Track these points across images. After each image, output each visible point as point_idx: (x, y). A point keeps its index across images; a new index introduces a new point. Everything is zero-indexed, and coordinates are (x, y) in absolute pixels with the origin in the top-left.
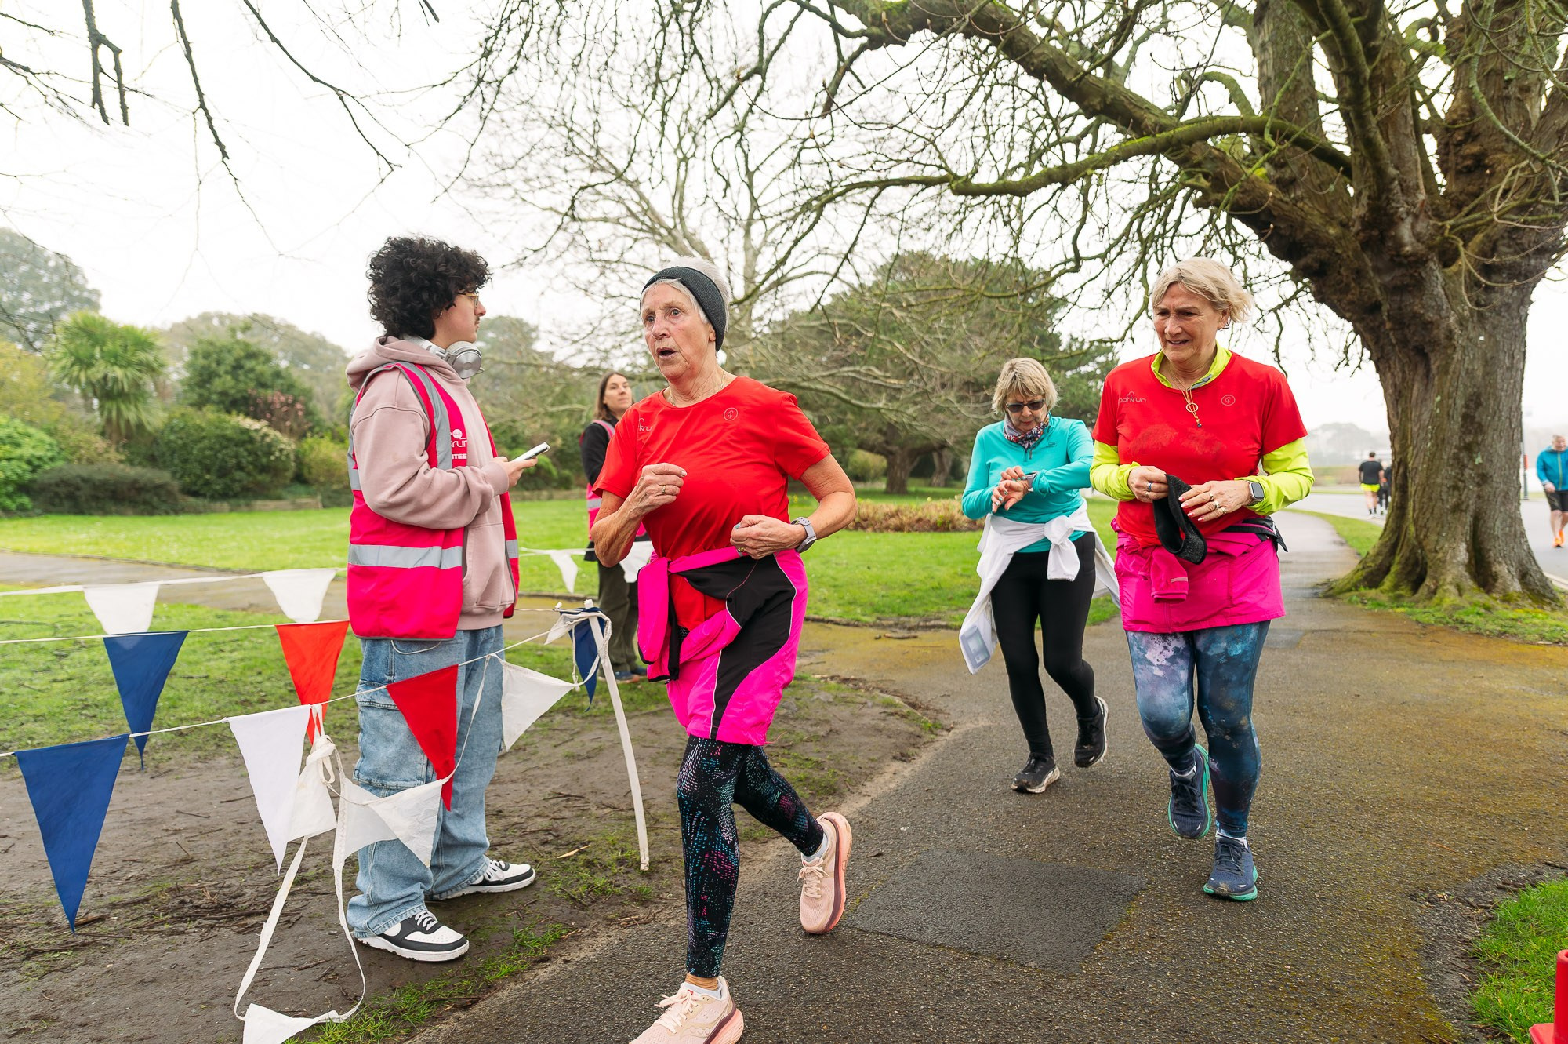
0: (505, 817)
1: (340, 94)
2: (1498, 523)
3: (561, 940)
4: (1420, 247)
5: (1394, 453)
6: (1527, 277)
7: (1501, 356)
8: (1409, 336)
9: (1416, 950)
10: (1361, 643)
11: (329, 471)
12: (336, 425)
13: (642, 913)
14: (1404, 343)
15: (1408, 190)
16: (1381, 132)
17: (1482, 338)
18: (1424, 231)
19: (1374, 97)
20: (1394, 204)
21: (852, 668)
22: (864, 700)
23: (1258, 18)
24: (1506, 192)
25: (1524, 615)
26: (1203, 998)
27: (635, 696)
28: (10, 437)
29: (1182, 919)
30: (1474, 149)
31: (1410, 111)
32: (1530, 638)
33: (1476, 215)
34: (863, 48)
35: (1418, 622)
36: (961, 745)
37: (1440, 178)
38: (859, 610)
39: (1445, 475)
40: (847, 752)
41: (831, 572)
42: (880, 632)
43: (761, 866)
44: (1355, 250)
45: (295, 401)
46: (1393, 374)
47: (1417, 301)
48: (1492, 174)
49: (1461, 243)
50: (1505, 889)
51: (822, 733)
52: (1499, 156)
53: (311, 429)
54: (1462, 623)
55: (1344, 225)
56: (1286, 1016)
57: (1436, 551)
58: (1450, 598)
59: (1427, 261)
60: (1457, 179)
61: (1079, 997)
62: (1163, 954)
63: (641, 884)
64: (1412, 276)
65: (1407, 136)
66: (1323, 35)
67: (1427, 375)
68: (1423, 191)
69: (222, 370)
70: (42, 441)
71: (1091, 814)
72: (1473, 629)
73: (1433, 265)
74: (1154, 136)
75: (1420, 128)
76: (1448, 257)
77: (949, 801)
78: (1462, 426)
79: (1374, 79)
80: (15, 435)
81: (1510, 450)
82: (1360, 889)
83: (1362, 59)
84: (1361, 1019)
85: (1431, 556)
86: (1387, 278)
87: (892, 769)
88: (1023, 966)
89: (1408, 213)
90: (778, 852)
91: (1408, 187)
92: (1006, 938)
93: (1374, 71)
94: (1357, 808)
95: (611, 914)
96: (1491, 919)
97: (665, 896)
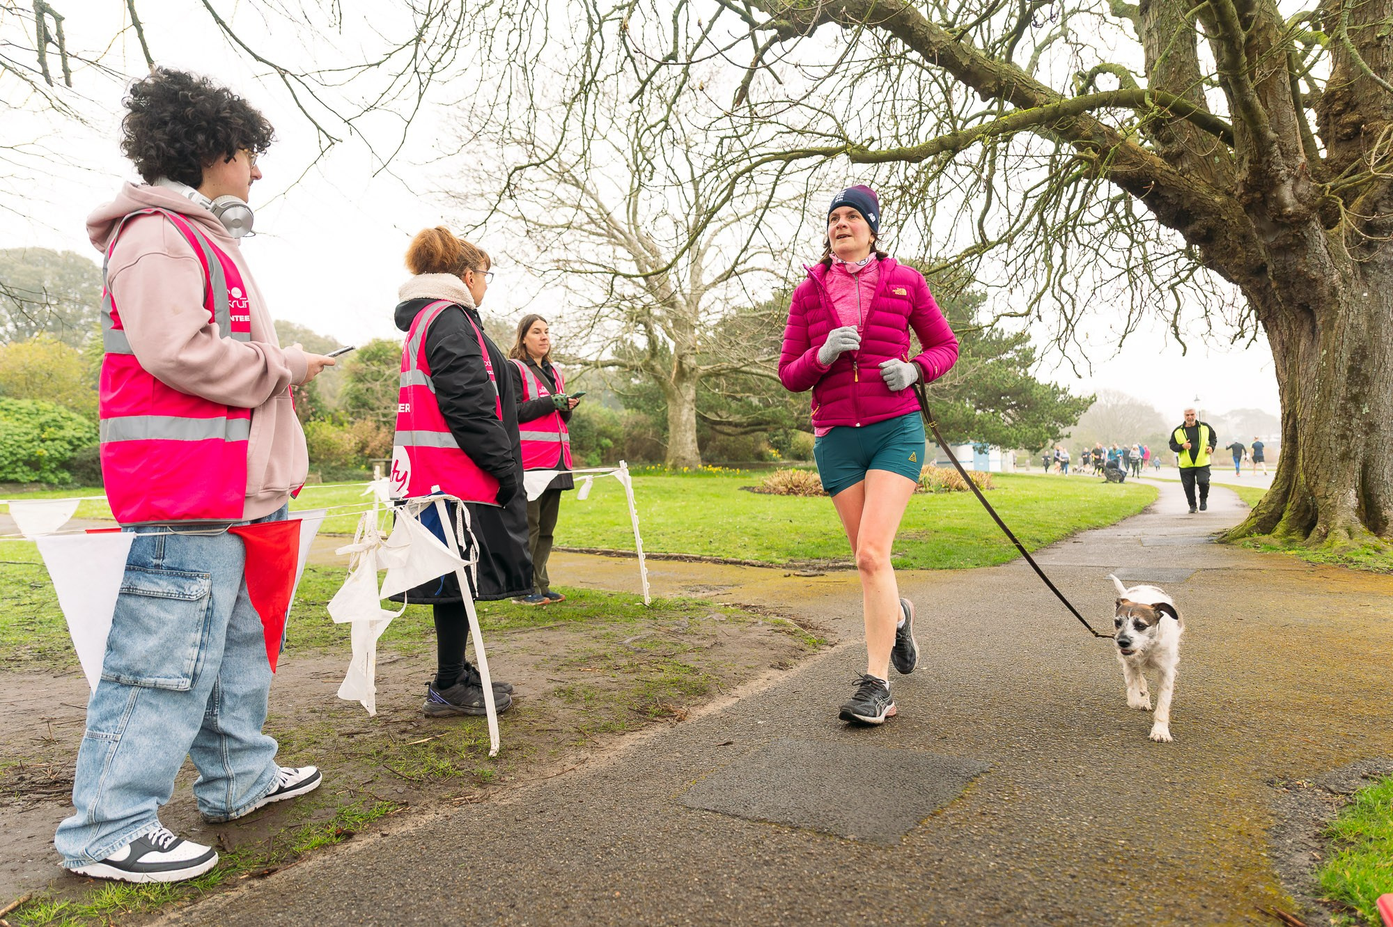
1: (283, 73)
2: (1386, 470)
3: (386, 816)
4: (1302, 207)
5: (1283, 407)
7: (1385, 311)
8: (1294, 294)
9: (1264, 830)
10: (1250, 579)
11: (329, 450)
12: (336, 410)
13: (478, 793)
14: (1289, 300)
15: (1288, 154)
16: (1260, 97)
17: (1365, 294)
18: (1305, 192)
19: (1250, 62)
20: (1274, 167)
21: (754, 598)
22: (755, 620)
23: (1144, 8)
26: (1024, 868)
27: (537, 614)
28: (54, 420)
29: (1020, 798)
30: (1354, 117)
31: (1287, 78)
33: (1355, 177)
34: (774, 40)
35: (1308, 561)
36: (840, 657)
38: (774, 554)
39: (1332, 426)
40: (726, 661)
41: (755, 525)
42: (792, 572)
43: (611, 754)
44: (1240, 217)
45: (299, 390)
46: (1280, 332)
47: (1301, 260)
49: (1341, 201)
50: (1369, 778)
51: (707, 645)
53: (313, 414)
54: (1351, 561)
55: (1229, 194)
56: (1110, 887)
57: (1326, 497)
58: (1341, 539)
59: (1308, 221)
60: (1337, 146)
61: (892, 868)
62: (991, 828)
63: (488, 769)
64: (1295, 236)
65: (1286, 102)
66: (1200, 6)
67: (1313, 331)
68: (1303, 154)
70: (82, 424)
71: (950, 711)
72: (1362, 567)
73: (1316, 225)
74: (1041, 106)
75: (1299, 103)
76: (1330, 220)
77: (813, 700)
78: (1349, 378)
79: (1250, 46)
80: (60, 419)
82: (1214, 776)
83: (1237, 24)
84: (1193, 891)
85: (1321, 502)
86: (1271, 239)
87: (768, 676)
88: (842, 838)
89: (1289, 175)
90: (632, 743)
91: (1288, 150)
92: (831, 814)
93: (1249, 39)
94: (1224, 708)
95: (446, 794)
96: (1351, 804)
97: (507, 778)
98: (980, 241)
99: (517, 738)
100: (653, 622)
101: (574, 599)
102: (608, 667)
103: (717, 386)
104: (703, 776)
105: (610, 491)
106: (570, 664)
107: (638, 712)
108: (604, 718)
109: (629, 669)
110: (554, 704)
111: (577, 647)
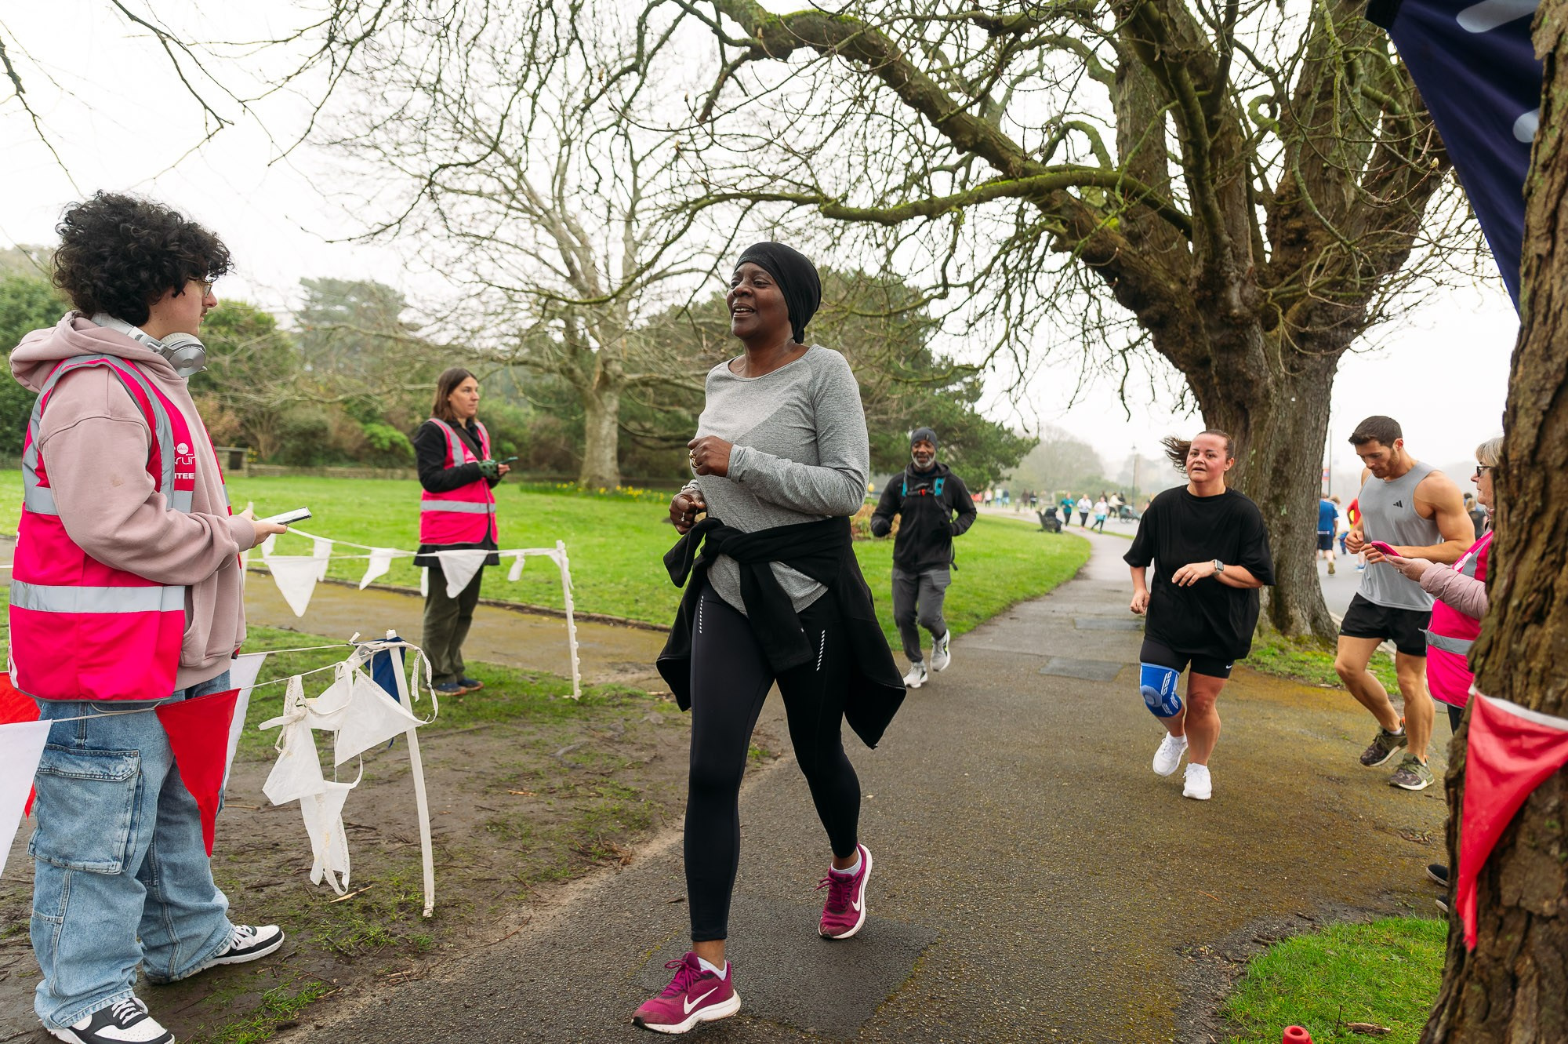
0: (281, 851)
1: (163, 37)
2: (1296, 571)
3: (317, 1000)
4: (1246, 311)
6: (1335, 346)
7: (1309, 418)
8: (1233, 391)
9: (1172, 1009)
13: (416, 966)
14: (1228, 397)
15: (1239, 257)
16: (1219, 202)
17: (1293, 399)
18: (1250, 296)
19: (1214, 167)
20: (1226, 269)
23: (1120, 77)
24: (1320, 267)
25: (1311, 658)
27: (454, 711)
29: (964, 977)
30: (1298, 224)
31: (1244, 184)
32: (1314, 681)
33: (1295, 286)
34: (745, 58)
37: (1267, 247)
40: (668, 781)
43: (556, 912)
44: (1191, 306)
47: (1241, 360)
48: (1310, 250)
49: (1280, 311)
50: (1259, 942)
51: (646, 759)
52: (1317, 233)
54: (1259, 663)
55: (1183, 282)
59: (1251, 324)
60: (1282, 249)
62: (941, 1017)
63: (421, 933)
64: (1238, 336)
65: (1241, 206)
66: (1172, 104)
67: (1246, 428)
68: (1252, 259)
69: (33, 312)
72: (1267, 670)
73: (1257, 328)
74: (1019, 179)
75: (1252, 198)
76: (1269, 323)
77: (762, 839)
78: (1272, 479)
79: (1215, 151)
81: (1310, 505)
82: (1133, 943)
83: (1205, 131)
86: (1217, 337)
88: (802, 1031)
89: (1238, 278)
90: (576, 895)
91: (1239, 254)
92: (791, 1000)
93: (1214, 143)
94: (1143, 854)
95: (380, 969)
96: (1242, 974)
97: (446, 945)
98: (940, 281)
99: (452, 891)
100: (585, 724)
101: (492, 686)
102: (543, 790)
103: (643, 394)
104: (658, 944)
105: (516, 516)
106: (498, 784)
107: (581, 853)
108: (544, 863)
109: (565, 793)
110: (488, 842)
111: (504, 760)
